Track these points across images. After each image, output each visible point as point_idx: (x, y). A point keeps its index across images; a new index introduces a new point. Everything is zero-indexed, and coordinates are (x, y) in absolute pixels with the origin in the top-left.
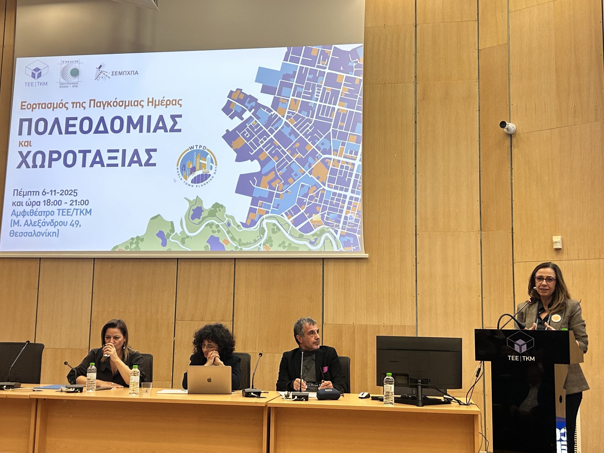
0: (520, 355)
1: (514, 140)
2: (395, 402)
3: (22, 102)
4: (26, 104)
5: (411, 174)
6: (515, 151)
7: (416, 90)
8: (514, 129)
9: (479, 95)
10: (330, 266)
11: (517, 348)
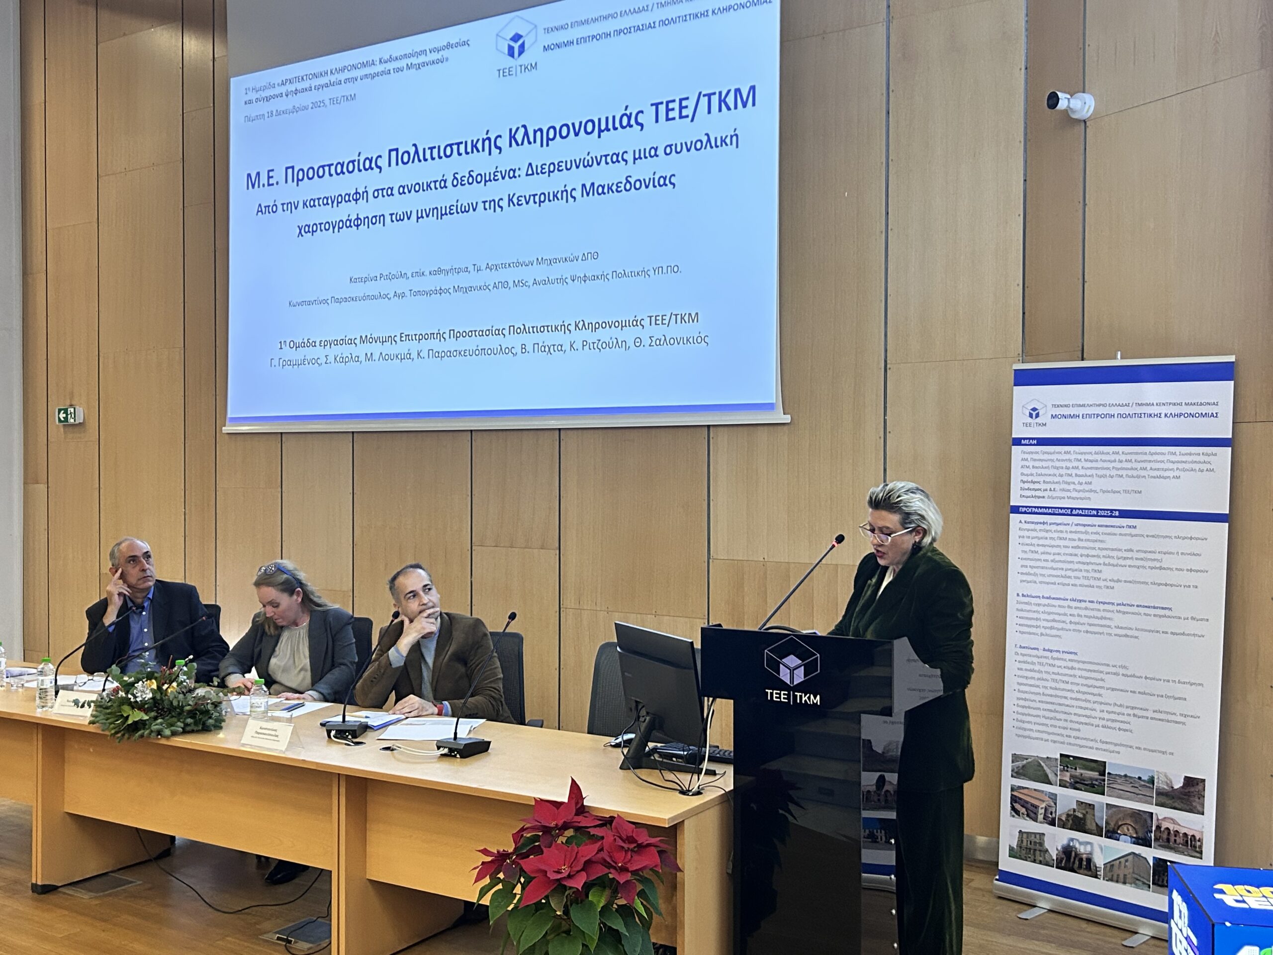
0: (791, 689)
1: (1091, 135)
5: (878, 233)
7: (888, 38)
8: (1090, 106)
9: (1027, 30)
10: (721, 440)
11: (784, 675)
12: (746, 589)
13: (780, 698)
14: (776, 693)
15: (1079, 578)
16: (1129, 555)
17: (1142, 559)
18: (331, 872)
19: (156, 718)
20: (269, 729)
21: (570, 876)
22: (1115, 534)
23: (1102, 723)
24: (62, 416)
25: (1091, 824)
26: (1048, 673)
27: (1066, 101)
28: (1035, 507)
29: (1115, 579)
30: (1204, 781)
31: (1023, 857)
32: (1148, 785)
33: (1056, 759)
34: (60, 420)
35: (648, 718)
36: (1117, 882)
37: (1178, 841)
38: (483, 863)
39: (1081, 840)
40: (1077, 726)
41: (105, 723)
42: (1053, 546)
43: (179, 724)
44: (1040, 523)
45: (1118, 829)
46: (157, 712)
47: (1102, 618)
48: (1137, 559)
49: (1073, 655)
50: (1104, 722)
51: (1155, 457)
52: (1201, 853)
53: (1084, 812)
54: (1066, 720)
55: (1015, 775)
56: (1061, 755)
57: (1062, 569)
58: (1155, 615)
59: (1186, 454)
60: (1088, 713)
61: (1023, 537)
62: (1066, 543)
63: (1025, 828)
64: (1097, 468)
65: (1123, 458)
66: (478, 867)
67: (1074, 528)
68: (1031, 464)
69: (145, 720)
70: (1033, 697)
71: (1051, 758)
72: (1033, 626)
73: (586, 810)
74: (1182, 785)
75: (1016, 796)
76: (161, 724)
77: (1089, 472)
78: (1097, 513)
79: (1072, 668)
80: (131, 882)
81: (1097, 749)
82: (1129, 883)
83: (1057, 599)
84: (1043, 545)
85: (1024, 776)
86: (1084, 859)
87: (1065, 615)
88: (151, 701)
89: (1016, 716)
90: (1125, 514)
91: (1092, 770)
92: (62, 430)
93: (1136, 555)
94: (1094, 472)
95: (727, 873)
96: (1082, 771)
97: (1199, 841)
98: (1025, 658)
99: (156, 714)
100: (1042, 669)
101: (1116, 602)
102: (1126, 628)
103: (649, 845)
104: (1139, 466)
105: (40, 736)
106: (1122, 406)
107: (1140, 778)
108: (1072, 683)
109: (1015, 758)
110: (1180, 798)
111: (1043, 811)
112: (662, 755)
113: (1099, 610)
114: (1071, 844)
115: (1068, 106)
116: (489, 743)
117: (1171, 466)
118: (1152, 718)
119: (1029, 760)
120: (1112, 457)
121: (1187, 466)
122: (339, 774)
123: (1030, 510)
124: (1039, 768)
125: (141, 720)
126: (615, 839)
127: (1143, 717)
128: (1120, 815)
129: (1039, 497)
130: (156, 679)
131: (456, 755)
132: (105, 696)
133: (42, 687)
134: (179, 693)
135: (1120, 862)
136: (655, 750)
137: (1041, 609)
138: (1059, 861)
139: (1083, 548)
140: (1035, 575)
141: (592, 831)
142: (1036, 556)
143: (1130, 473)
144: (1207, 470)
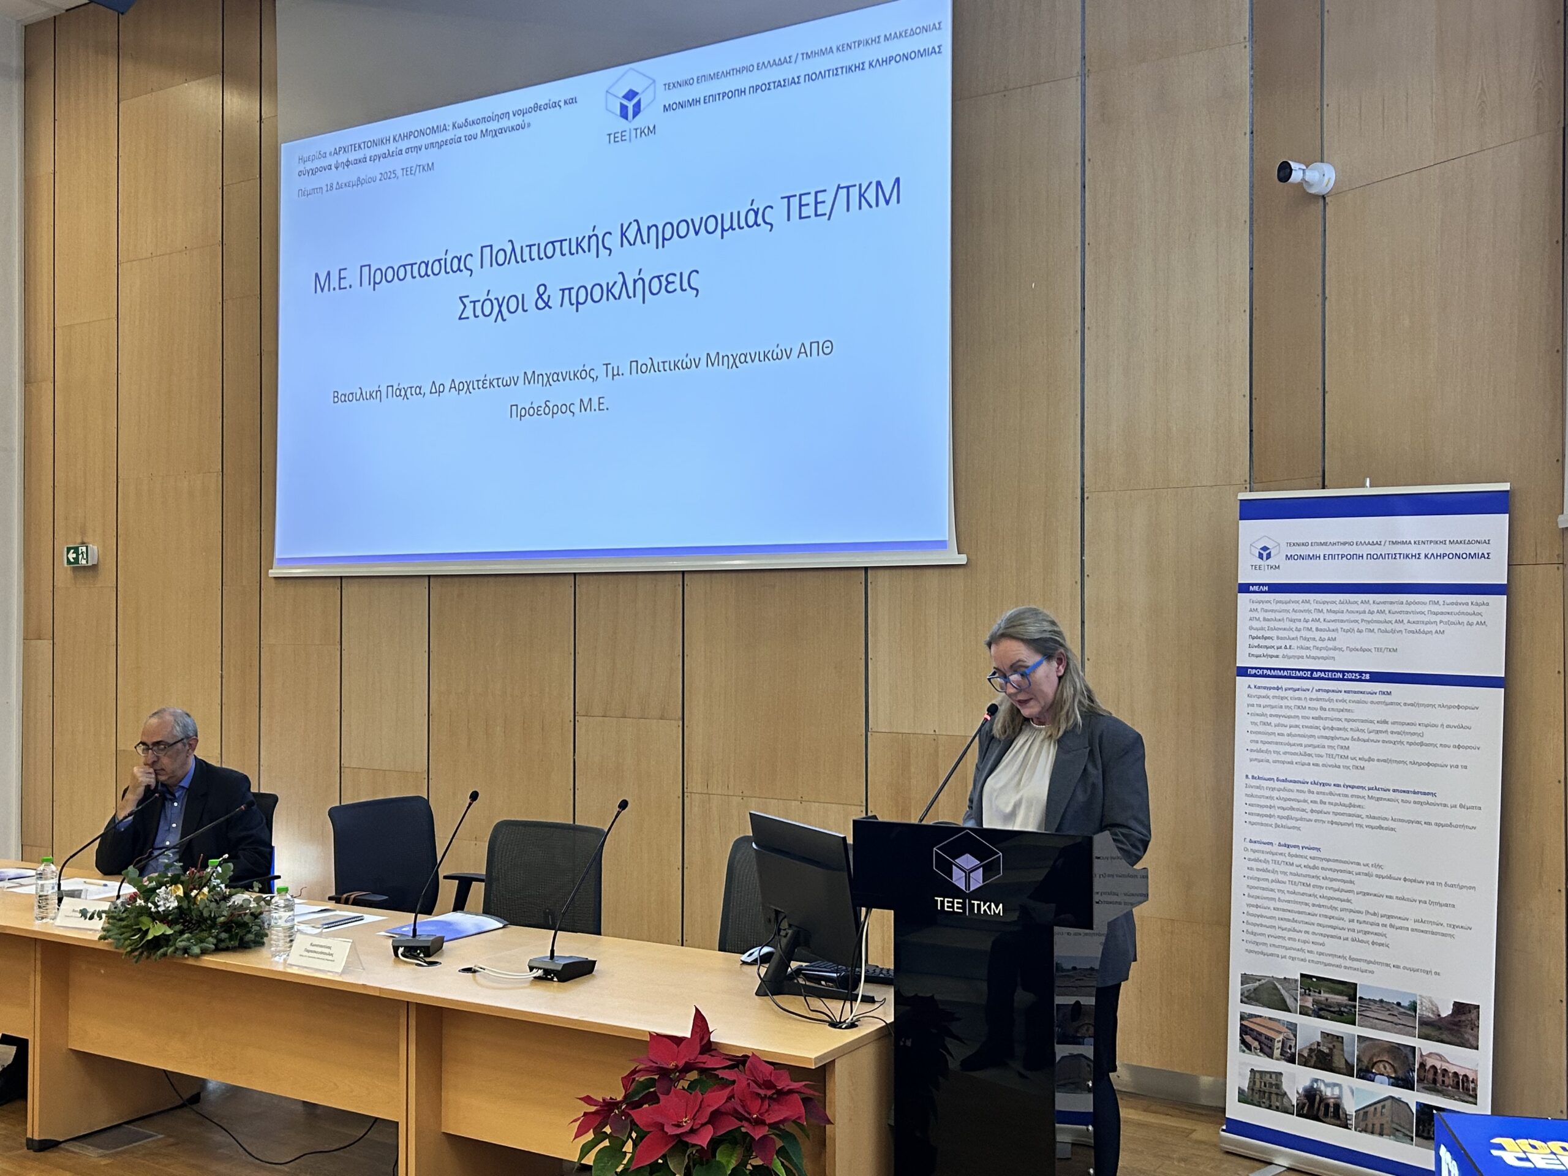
0: (966, 896)
1: (1331, 213)
5: (1072, 332)
7: (1083, 96)
8: (1329, 179)
9: (1252, 86)
10: (881, 584)
11: (958, 879)
12: (913, 770)
13: (952, 907)
14: (948, 902)
15: (1321, 756)
16: (1383, 727)
17: (1399, 733)
18: (397, 1123)
19: (182, 933)
20: (321, 946)
21: (692, 1131)
22: (1365, 702)
23: (1350, 935)
24: (72, 556)
25: (1339, 1061)
26: (1285, 873)
27: (1302, 172)
28: (1267, 669)
29: (1366, 757)
30: (1478, 1007)
31: (1255, 1102)
32: (1409, 1012)
33: (1296, 981)
34: (69, 562)
35: (790, 932)
36: (1372, 1133)
37: (1447, 1081)
38: (585, 1114)
39: (1327, 1081)
40: (1320, 940)
41: (119, 940)
42: (1289, 717)
43: (211, 939)
44: (1274, 688)
45: (1373, 1067)
46: (183, 925)
47: (1351, 805)
48: (1392, 733)
49: (1315, 851)
50: (1355, 935)
51: (1413, 608)
52: (1475, 1097)
53: (1331, 1046)
54: (1307, 932)
55: (1245, 999)
56: (1302, 975)
57: (1301, 745)
58: (1415, 802)
59: (1452, 604)
60: (1333, 922)
61: (1253, 705)
62: (1306, 713)
63: (1259, 1066)
64: (1342, 621)
65: (1375, 608)
66: (579, 1119)
67: (1314, 695)
68: (1261, 615)
69: (169, 935)
70: (1266, 903)
71: (1289, 979)
72: (1266, 816)
73: (713, 1047)
74: (1450, 1012)
75: (1246, 1026)
76: (188, 939)
77: (1332, 626)
78: (1343, 676)
79: (1315, 867)
80: (151, 1136)
81: (1345, 967)
82: (1387, 1135)
83: (1295, 782)
84: (1276, 716)
85: (1257, 1001)
86: (1332, 1105)
87: (1305, 801)
88: (176, 911)
89: (1245, 927)
90: (1377, 677)
91: (1340, 993)
92: (69, 572)
93: (1390, 728)
94: (1339, 625)
95: (889, 1125)
96: (1327, 995)
97: (1473, 1082)
98: (1256, 855)
99: (182, 927)
100: (1277, 868)
101: (1367, 786)
102: (1379, 818)
103: (791, 1092)
104: (1393, 618)
105: (38, 956)
106: (1373, 544)
107: (1399, 1004)
108: (1314, 886)
109: (1245, 979)
110: (1449, 1029)
111: (1280, 1044)
112: (808, 977)
113: (1346, 796)
114: (1315, 1086)
115: (1303, 179)
116: (594, 962)
117: (1433, 618)
118: (1413, 930)
119: (1263, 981)
120: (1361, 608)
121: (1453, 618)
122: (408, 1002)
123: (1261, 672)
124: (1275, 991)
125: (163, 934)
126: (749, 1084)
127: (1401, 928)
128: (1376, 1051)
129: (1272, 657)
130: (182, 883)
131: (553, 978)
132: (119, 905)
133: (41, 893)
134: (211, 901)
135: (1375, 1109)
136: (798, 971)
137: (1275, 794)
138: (1300, 1105)
139: (1326, 719)
140: (1267, 752)
141: (721, 1074)
142: (1269, 729)
143: (1383, 627)
144: (1478, 623)
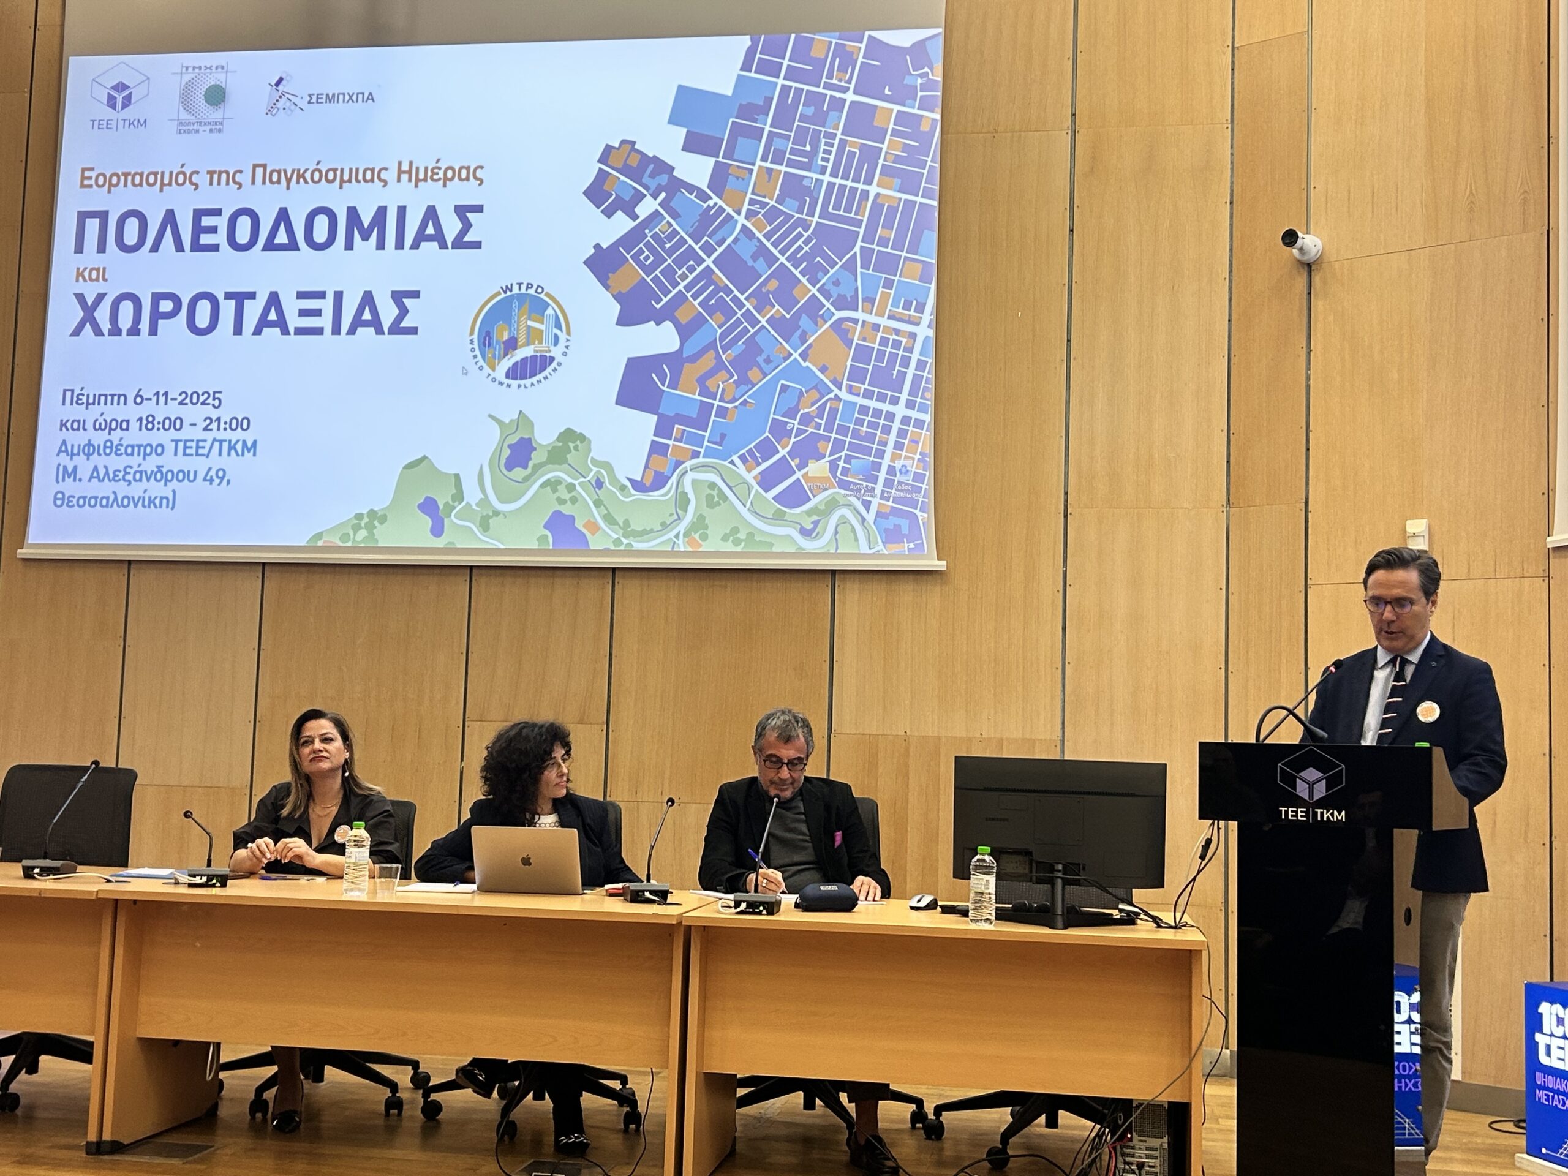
0: (1311, 806)
1: (1317, 280)
2: (997, 918)
3: (84, 170)
4: (93, 174)
5: (1058, 360)
6: (1318, 305)
7: (1073, 148)
8: (1318, 247)
9: (1232, 162)
10: (850, 588)
11: (1302, 790)
12: (880, 770)
13: (1296, 816)
14: (1292, 811)
